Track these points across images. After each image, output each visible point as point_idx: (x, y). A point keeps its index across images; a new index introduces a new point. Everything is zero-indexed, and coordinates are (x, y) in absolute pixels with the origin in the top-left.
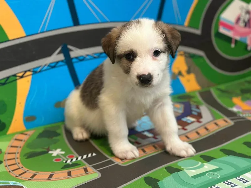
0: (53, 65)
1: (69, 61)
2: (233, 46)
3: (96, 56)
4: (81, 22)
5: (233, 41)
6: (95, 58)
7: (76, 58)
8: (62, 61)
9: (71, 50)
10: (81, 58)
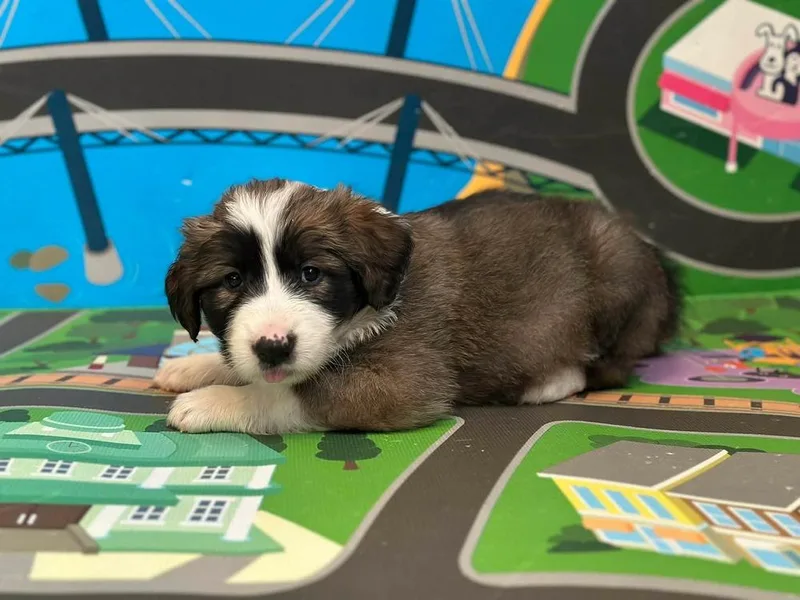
0: (19, 144)
1: (68, 141)
2: (731, 167)
3: (160, 136)
4: (112, 32)
5: (733, 151)
6: (157, 142)
7: (94, 134)
8: (48, 137)
9: (79, 110)
10: (111, 137)
